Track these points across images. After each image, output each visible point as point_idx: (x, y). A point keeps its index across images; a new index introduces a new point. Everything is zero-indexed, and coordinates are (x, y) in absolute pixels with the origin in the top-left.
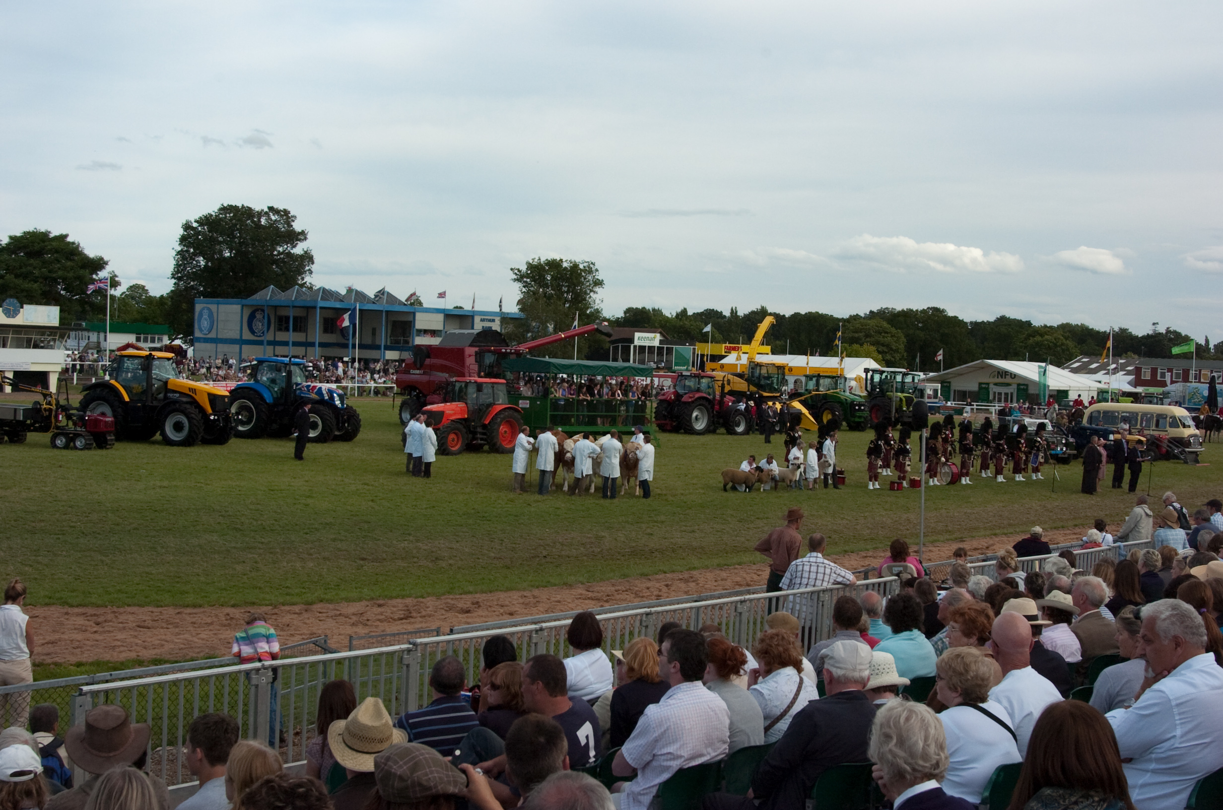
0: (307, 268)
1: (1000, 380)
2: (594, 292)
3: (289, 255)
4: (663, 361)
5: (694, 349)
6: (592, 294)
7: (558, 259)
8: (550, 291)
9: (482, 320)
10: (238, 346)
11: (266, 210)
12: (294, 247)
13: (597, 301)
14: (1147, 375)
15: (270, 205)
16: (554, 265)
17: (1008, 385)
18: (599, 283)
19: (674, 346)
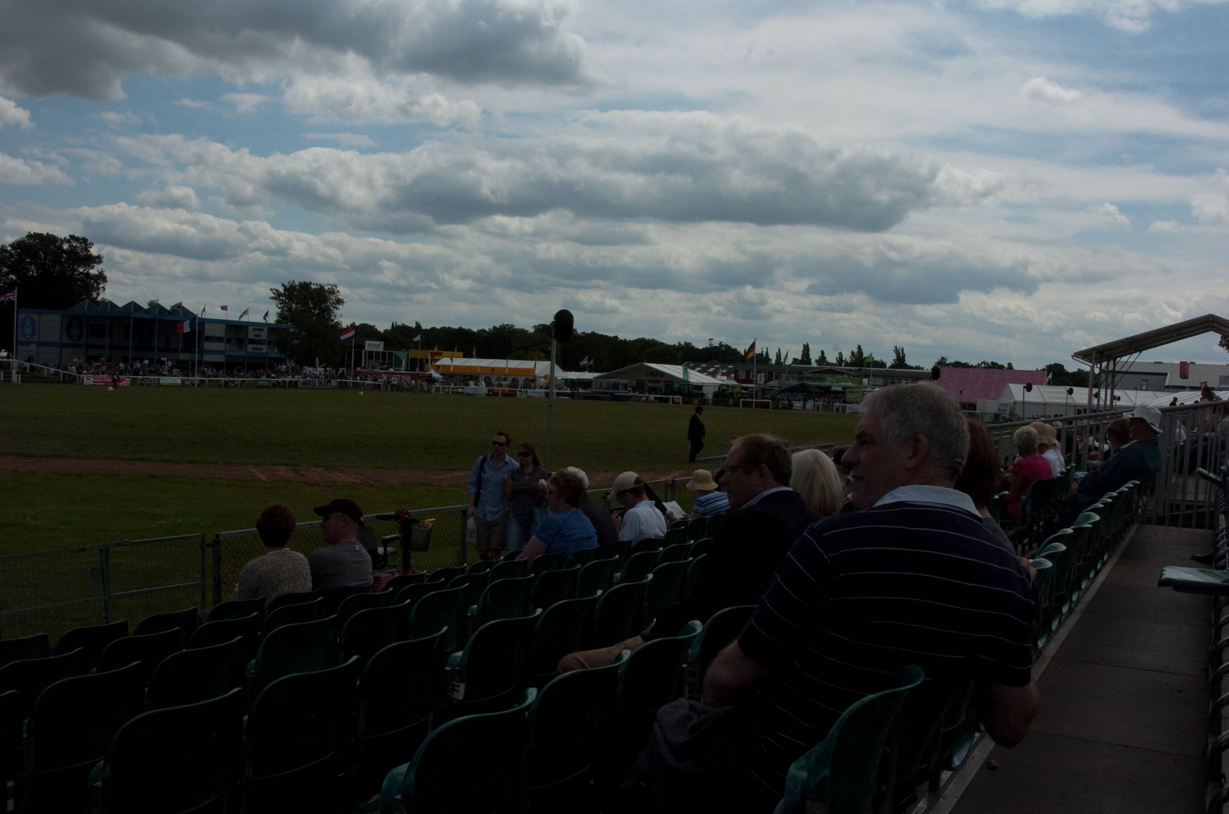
0: (101, 286)
1: (653, 378)
2: (337, 308)
3: (88, 274)
4: (386, 363)
5: (408, 354)
6: (335, 310)
7: (308, 282)
9: (254, 330)
10: (59, 348)
11: (68, 238)
12: (92, 268)
13: (338, 316)
14: (743, 376)
15: (72, 234)
16: (305, 286)
17: (659, 381)
18: (340, 301)
19: (394, 352)
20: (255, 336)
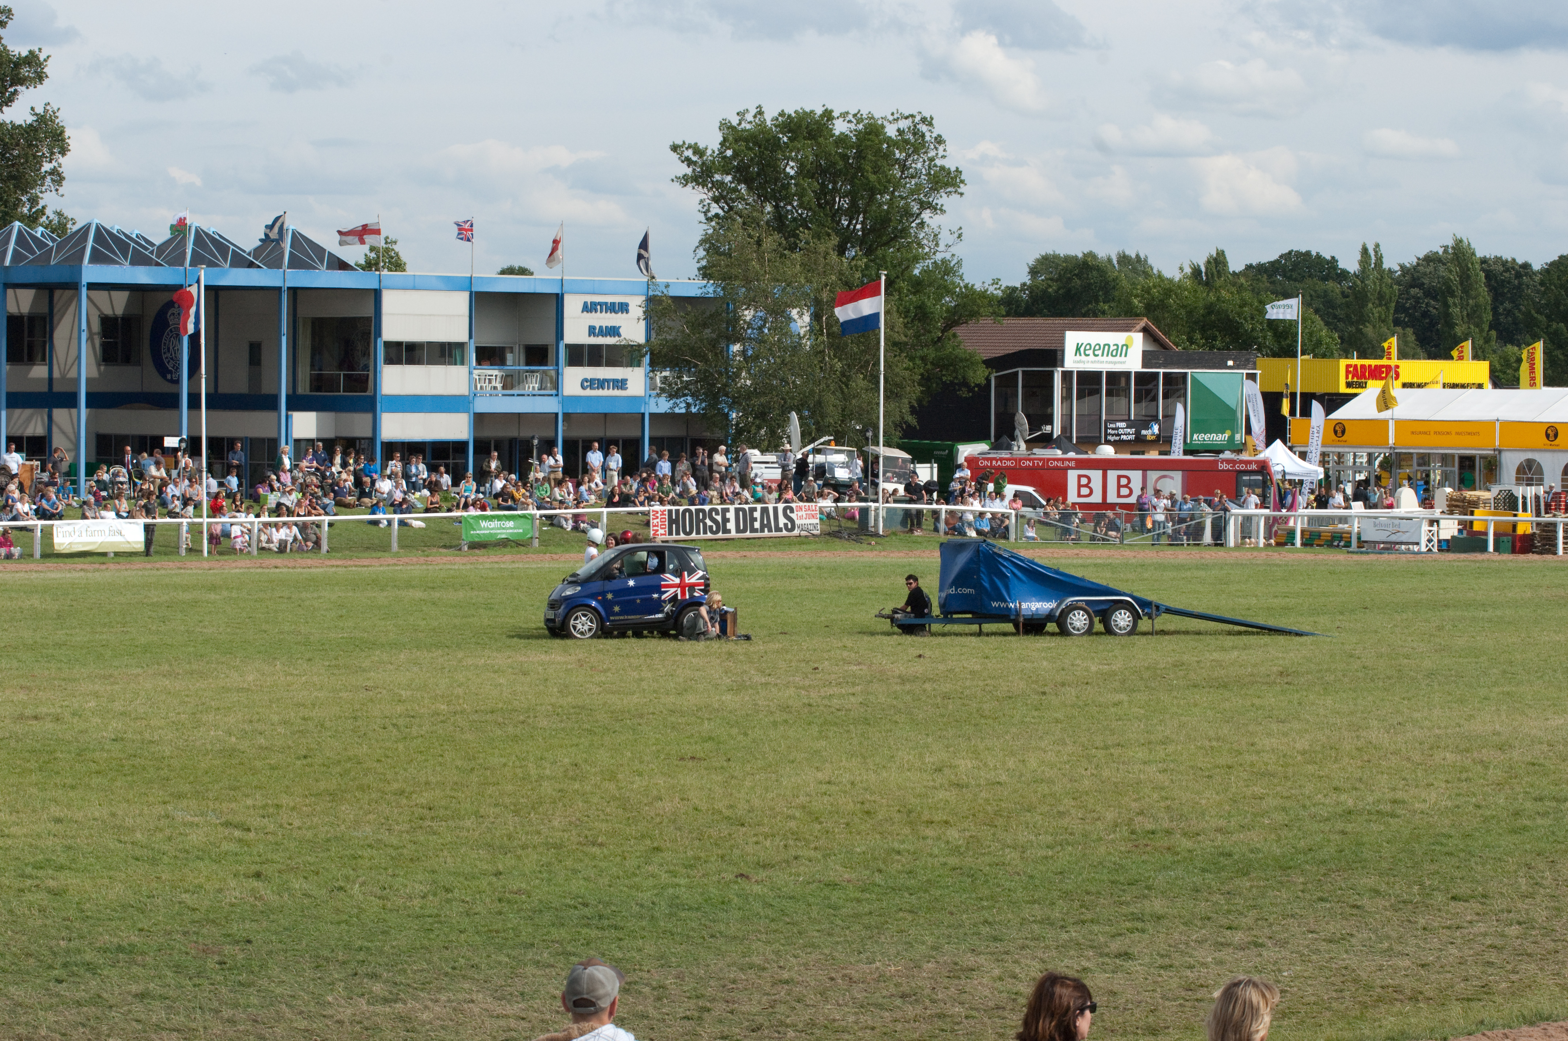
2: (934, 208)
4: (1155, 418)
5: (1251, 378)
6: (926, 215)
7: (819, 111)
8: (794, 209)
9: (589, 308)
12: (10, 103)
13: (945, 238)
16: (807, 129)
18: (947, 180)
19: (1189, 371)
20: (592, 331)
